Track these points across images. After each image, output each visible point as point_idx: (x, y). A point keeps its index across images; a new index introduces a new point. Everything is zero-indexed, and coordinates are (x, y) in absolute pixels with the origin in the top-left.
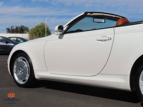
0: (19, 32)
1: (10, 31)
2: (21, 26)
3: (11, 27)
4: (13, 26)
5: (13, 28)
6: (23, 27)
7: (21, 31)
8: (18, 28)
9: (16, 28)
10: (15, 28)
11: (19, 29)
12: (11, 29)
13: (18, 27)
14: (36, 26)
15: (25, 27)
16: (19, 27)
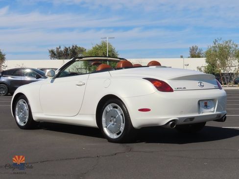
0: (70, 55)
1: (55, 54)
2: (73, 46)
3: (57, 48)
4: (60, 47)
5: (60, 50)
6: (76, 49)
7: (73, 54)
8: (67, 49)
9: (65, 50)
10: (62, 49)
11: (69, 52)
12: (57, 51)
13: (67, 47)
14: (94, 46)
15: (80, 48)
16: (69, 48)
